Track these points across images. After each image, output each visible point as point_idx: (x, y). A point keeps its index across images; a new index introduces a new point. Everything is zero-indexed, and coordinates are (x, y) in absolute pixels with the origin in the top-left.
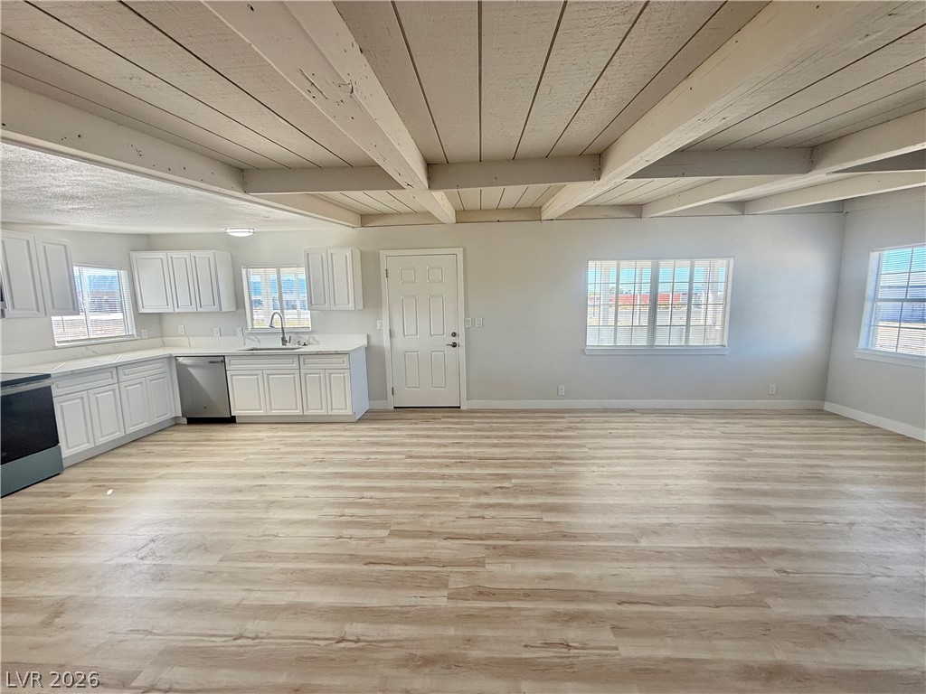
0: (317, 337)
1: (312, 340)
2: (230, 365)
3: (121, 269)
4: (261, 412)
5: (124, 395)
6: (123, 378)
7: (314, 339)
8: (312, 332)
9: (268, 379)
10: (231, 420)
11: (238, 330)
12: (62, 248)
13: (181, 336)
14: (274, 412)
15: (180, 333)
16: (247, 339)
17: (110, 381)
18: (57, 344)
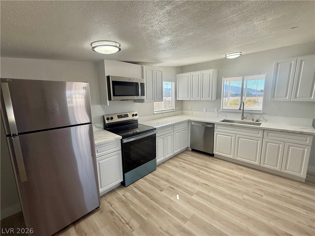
0: (266, 117)
1: (261, 119)
2: (217, 128)
3: (173, 82)
4: (231, 156)
5: (174, 136)
6: (175, 129)
7: (263, 118)
8: (263, 114)
9: (238, 139)
10: (212, 155)
11: (215, 110)
12: (161, 72)
13: (189, 110)
14: (239, 159)
15: (189, 109)
16: (219, 114)
17: (171, 131)
18: (155, 113)
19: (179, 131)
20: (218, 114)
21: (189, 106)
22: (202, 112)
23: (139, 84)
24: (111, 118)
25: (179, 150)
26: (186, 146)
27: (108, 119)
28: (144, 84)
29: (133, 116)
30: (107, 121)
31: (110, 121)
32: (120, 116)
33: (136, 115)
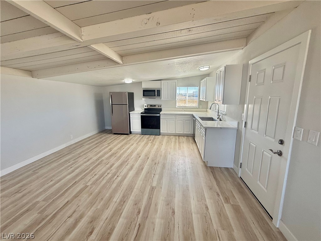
12: (175, 83)
17: (174, 118)
18: (177, 107)
23: (156, 91)
24: (147, 106)
25: (182, 133)
26: (190, 133)
27: (145, 106)
28: (160, 90)
29: (159, 106)
30: (145, 107)
31: (146, 107)
32: (151, 106)
33: (160, 106)
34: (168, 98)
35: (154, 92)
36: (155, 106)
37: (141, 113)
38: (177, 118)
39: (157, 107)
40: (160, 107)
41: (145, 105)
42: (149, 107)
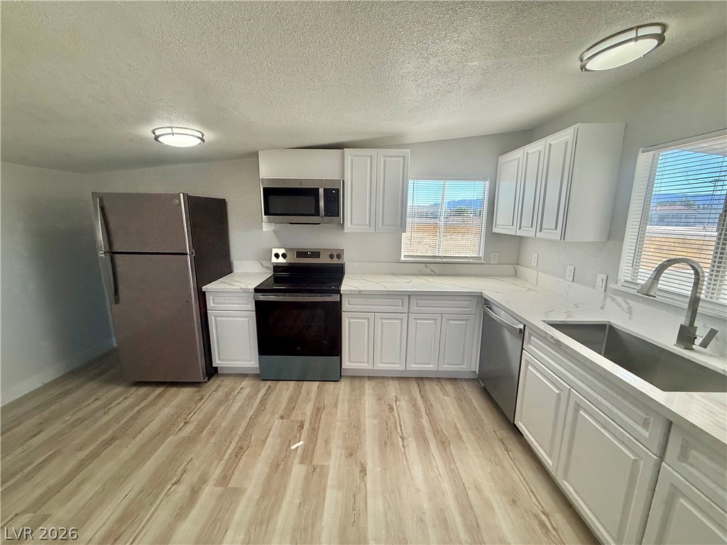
2: (528, 343)
5: (412, 328)
11: (601, 279)
12: (402, 159)
13: (533, 268)
15: (533, 264)
16: (608, 299)
17: (400, 309)
18: (403, 258)
19: (434, 316)
20: (605, 300)
21: (534, 254)
22: (560, 280)
23: (321, 191)
24: (284, 256)
25: (431, 367)
26: (464, 367)
27: (277, 256)
28: (338, 190)
29: (331, 256)
30: (274, 260)
31: (281, 260)
32: (301, 254)
33: (339, 257)
34: (373, 223)
35: (312, 198)
36: (316, 254)
37: (257, 290)
38: (414, 308)
39: (324, 260)
40: (335, 261)
41: (274, 252)
42: (292, 259)
